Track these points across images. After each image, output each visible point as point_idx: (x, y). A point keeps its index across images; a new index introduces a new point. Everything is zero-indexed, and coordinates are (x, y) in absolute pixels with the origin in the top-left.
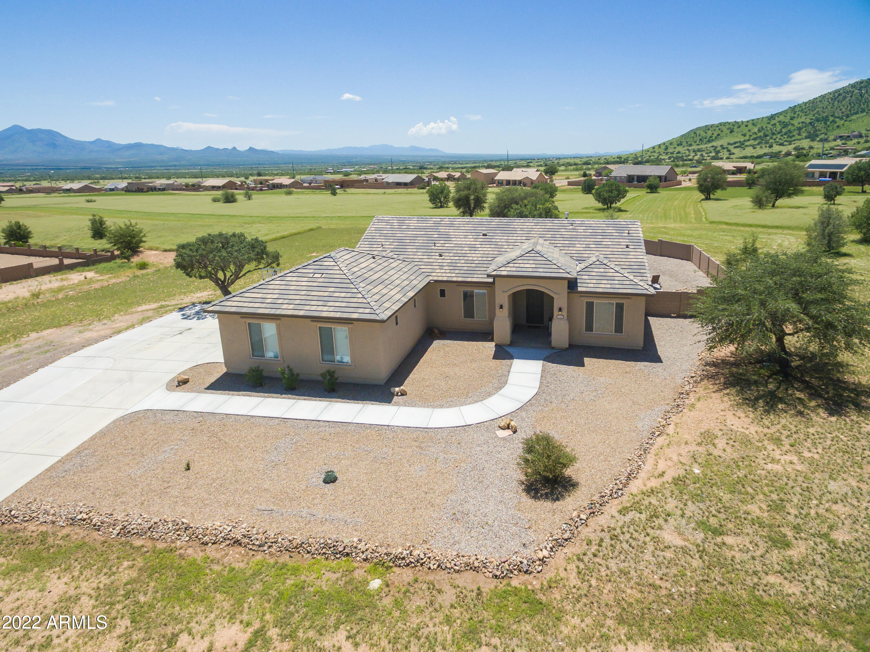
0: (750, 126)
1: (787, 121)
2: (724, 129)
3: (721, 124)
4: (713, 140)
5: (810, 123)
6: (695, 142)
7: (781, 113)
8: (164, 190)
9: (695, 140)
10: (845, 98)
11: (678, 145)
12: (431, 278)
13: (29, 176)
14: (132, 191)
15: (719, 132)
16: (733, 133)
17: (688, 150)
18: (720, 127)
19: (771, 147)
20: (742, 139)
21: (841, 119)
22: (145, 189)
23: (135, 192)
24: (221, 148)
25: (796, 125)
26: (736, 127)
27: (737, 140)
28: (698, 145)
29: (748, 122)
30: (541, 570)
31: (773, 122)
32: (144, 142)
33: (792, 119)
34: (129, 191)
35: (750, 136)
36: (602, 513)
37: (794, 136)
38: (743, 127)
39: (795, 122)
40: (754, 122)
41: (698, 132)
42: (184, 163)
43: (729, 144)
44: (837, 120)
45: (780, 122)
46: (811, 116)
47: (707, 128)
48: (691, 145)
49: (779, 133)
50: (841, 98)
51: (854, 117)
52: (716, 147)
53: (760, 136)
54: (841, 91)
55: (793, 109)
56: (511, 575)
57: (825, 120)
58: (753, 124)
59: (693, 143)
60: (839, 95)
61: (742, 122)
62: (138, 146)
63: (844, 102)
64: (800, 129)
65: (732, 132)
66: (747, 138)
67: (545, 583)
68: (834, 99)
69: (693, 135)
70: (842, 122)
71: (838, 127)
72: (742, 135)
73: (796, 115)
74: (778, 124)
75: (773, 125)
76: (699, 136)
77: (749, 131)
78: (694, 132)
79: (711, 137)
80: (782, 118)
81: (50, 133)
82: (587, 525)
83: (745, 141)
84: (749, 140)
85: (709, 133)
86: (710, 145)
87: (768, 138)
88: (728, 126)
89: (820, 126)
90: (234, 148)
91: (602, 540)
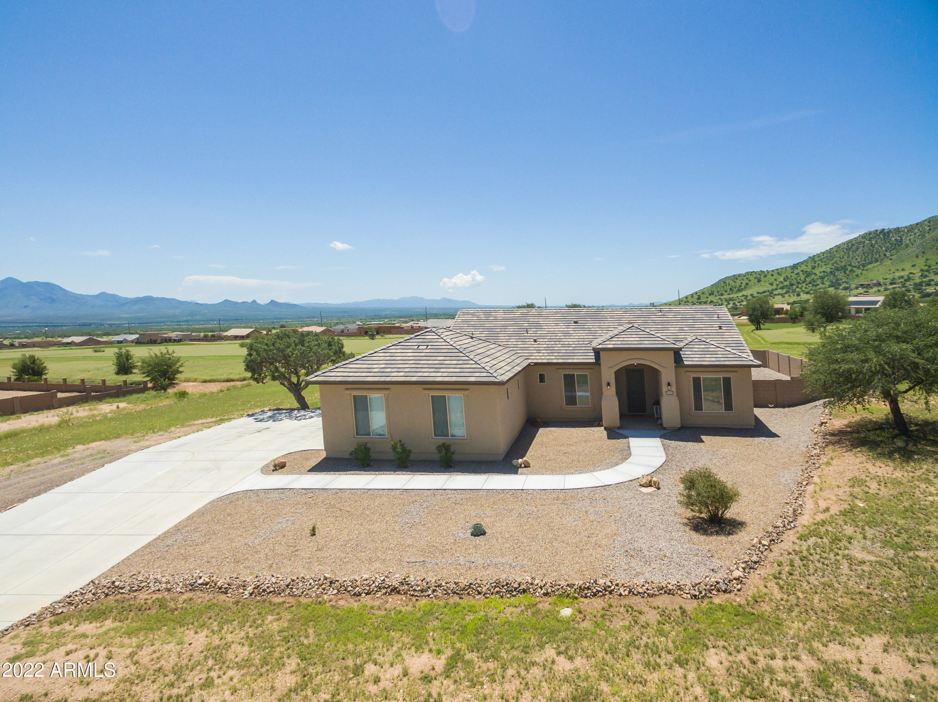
0: (776, 276)
1: (809, 270)
2: (752, 278)
3: (748, 273)
4: (743, 289)
5: (831, 272)
6: (726, 291)
7: (802, 263)
8: (180, 341)
9: (726, 289)
10: (858, 249)
11: (710, 295)
12: (530, 361)
13: (18, 334)
14: (144, 343)
15: (748, 281)
16: (761, 282)
17: (720, 299)
18: (747, 276)
19: (798, 295)
20: (770, 288)
21: (858, 268)
22: (159, 341)
23: (148, 343)
24: (240, 301)
25: (818, 274)
26: (762, 277)
27: (765, 289)
28: (729, 294)
29: (773, 271)
30: (741, 589)
31: (796, 271)
32: (155, 295)
33: (813, 268)
34: (140, 343)
35: (777, 285)
36: (782, 541)
37: (818, 285)
38: (769, 276)
39: (817, 271)
40: (779, 272)
41: (727, 282)
42: (198, 317)
43: (758, 293)
44: (855, 269)
45: (802, 271)
46: (830, 266)
47: (735, 278)
48: (722, 295)
49: (804, 282)
50: (854, 247)
51: (870, 266)
52: (747, 296)
53: (787, 285)
54: (854, 242)
55: (812, 259)
56: (711, 595)
57: (844, 269)
58: (778, 273)
59: (724, 293)
60: (852, 245)
61: (768, 272)
62: (148, 300)
63: (858, 252)
64: (822, 278)
65: (759, 281)
66: (774, 287)
67: (750, 598)
68: (848, 249)
69: (723, 285)
70: (860, 271)
71: (857, 276)
72: (770, 284)
73: (816, 265)
74: (801, 273)
75: (796, 274)
76: (729, 285)
77: (775, 280)
78: (724, 281)
79: (740, 286)
80: (804, 267)
81: (48, 285)
82: (771, 551)
83: (773, 290)
84: (776, 289)
85: (738, 282)
86: (741, 294)
87: (794, 287)
88: (755, 276)
89: (840, 275)
90: (254, 301)
91: (791, 561)
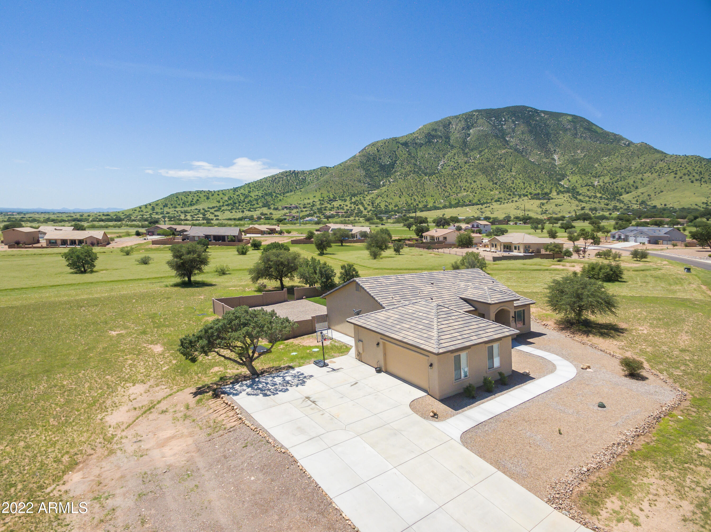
0: (221, 195)
2: (201, 195)
3: (198, 192)
4: (194, 204)
6: (179, 205)
7: (241, 187)
20: (218, 205)
21: (281, 195)
25: (253, 196)
26: (210, 195)
27: (214, 205)
29: (218, 191)
35: (223, 202)
38: (216, 195)
40: (223, 192)
43: (209, 208)
44: (278, 195)
46: (261, 191)
50: (277, 180)
51: (288, 194)
53: (231, 204)
54: (276, 177)
55: (248, 185)
57: (271, 194)
60: (275, 179)
61: (214, 191)
68: (273, 181)
71: (281, 200)
73: (251, 190)
76: (182, 200)
77: (221, 198)
78: (177, 196)
79: (192, 201)
85: (190, 199)
86: (193, 208)
88: (204, 194)
89: (269, 199)
